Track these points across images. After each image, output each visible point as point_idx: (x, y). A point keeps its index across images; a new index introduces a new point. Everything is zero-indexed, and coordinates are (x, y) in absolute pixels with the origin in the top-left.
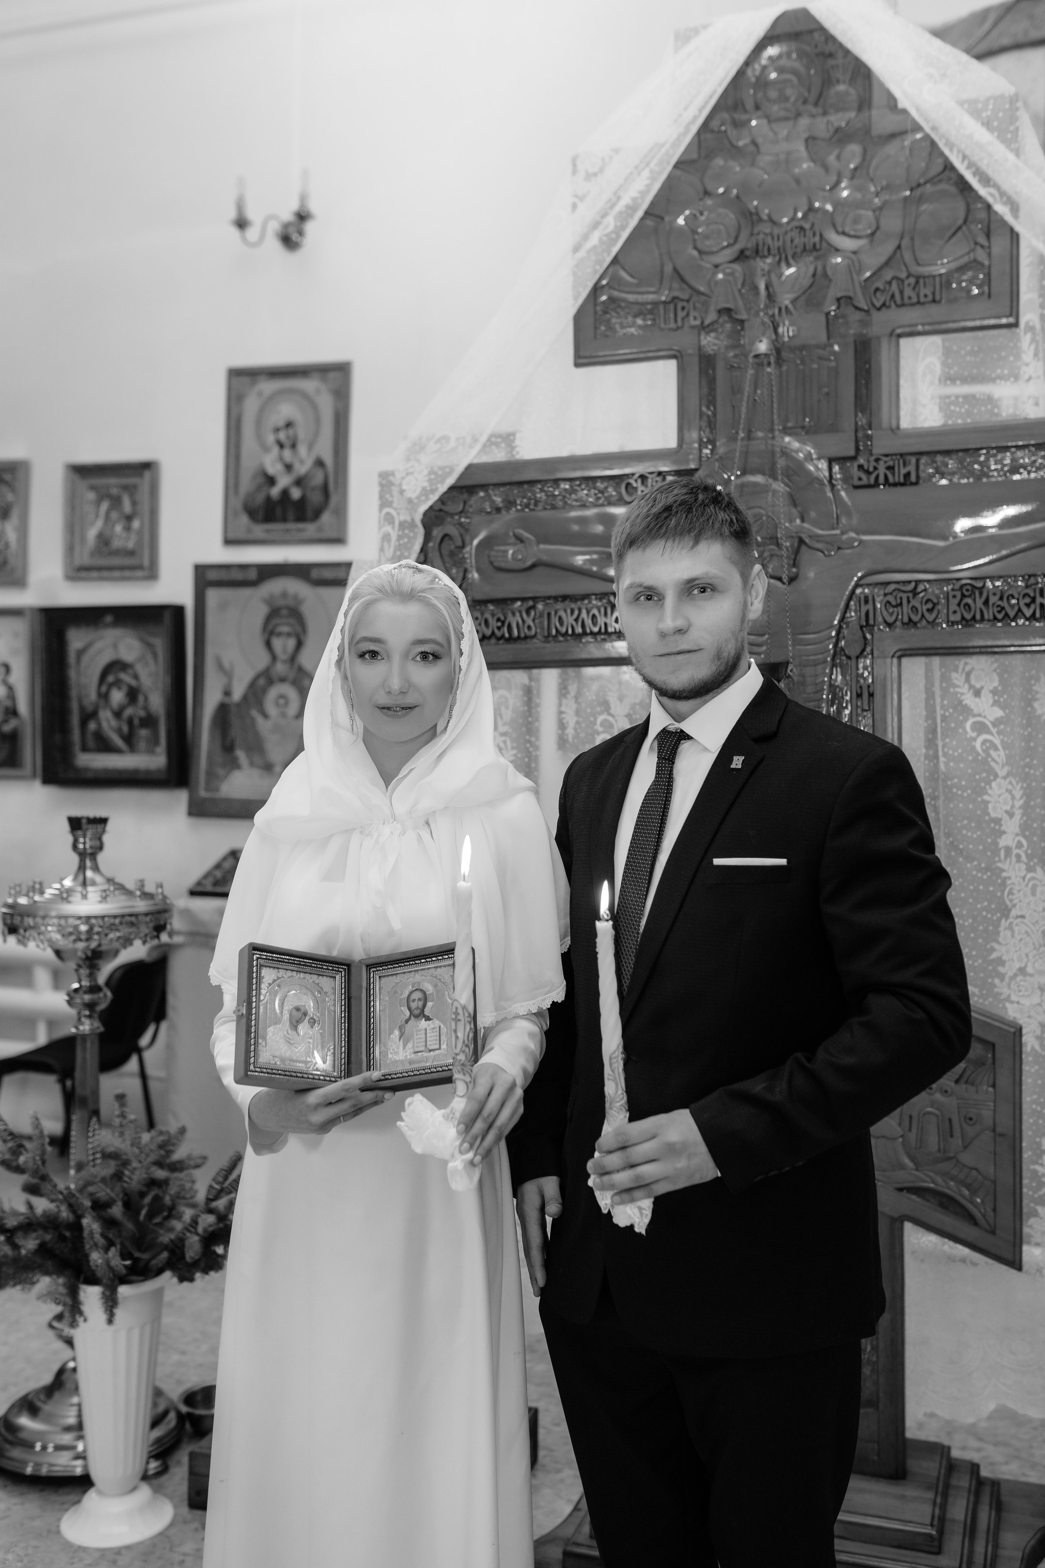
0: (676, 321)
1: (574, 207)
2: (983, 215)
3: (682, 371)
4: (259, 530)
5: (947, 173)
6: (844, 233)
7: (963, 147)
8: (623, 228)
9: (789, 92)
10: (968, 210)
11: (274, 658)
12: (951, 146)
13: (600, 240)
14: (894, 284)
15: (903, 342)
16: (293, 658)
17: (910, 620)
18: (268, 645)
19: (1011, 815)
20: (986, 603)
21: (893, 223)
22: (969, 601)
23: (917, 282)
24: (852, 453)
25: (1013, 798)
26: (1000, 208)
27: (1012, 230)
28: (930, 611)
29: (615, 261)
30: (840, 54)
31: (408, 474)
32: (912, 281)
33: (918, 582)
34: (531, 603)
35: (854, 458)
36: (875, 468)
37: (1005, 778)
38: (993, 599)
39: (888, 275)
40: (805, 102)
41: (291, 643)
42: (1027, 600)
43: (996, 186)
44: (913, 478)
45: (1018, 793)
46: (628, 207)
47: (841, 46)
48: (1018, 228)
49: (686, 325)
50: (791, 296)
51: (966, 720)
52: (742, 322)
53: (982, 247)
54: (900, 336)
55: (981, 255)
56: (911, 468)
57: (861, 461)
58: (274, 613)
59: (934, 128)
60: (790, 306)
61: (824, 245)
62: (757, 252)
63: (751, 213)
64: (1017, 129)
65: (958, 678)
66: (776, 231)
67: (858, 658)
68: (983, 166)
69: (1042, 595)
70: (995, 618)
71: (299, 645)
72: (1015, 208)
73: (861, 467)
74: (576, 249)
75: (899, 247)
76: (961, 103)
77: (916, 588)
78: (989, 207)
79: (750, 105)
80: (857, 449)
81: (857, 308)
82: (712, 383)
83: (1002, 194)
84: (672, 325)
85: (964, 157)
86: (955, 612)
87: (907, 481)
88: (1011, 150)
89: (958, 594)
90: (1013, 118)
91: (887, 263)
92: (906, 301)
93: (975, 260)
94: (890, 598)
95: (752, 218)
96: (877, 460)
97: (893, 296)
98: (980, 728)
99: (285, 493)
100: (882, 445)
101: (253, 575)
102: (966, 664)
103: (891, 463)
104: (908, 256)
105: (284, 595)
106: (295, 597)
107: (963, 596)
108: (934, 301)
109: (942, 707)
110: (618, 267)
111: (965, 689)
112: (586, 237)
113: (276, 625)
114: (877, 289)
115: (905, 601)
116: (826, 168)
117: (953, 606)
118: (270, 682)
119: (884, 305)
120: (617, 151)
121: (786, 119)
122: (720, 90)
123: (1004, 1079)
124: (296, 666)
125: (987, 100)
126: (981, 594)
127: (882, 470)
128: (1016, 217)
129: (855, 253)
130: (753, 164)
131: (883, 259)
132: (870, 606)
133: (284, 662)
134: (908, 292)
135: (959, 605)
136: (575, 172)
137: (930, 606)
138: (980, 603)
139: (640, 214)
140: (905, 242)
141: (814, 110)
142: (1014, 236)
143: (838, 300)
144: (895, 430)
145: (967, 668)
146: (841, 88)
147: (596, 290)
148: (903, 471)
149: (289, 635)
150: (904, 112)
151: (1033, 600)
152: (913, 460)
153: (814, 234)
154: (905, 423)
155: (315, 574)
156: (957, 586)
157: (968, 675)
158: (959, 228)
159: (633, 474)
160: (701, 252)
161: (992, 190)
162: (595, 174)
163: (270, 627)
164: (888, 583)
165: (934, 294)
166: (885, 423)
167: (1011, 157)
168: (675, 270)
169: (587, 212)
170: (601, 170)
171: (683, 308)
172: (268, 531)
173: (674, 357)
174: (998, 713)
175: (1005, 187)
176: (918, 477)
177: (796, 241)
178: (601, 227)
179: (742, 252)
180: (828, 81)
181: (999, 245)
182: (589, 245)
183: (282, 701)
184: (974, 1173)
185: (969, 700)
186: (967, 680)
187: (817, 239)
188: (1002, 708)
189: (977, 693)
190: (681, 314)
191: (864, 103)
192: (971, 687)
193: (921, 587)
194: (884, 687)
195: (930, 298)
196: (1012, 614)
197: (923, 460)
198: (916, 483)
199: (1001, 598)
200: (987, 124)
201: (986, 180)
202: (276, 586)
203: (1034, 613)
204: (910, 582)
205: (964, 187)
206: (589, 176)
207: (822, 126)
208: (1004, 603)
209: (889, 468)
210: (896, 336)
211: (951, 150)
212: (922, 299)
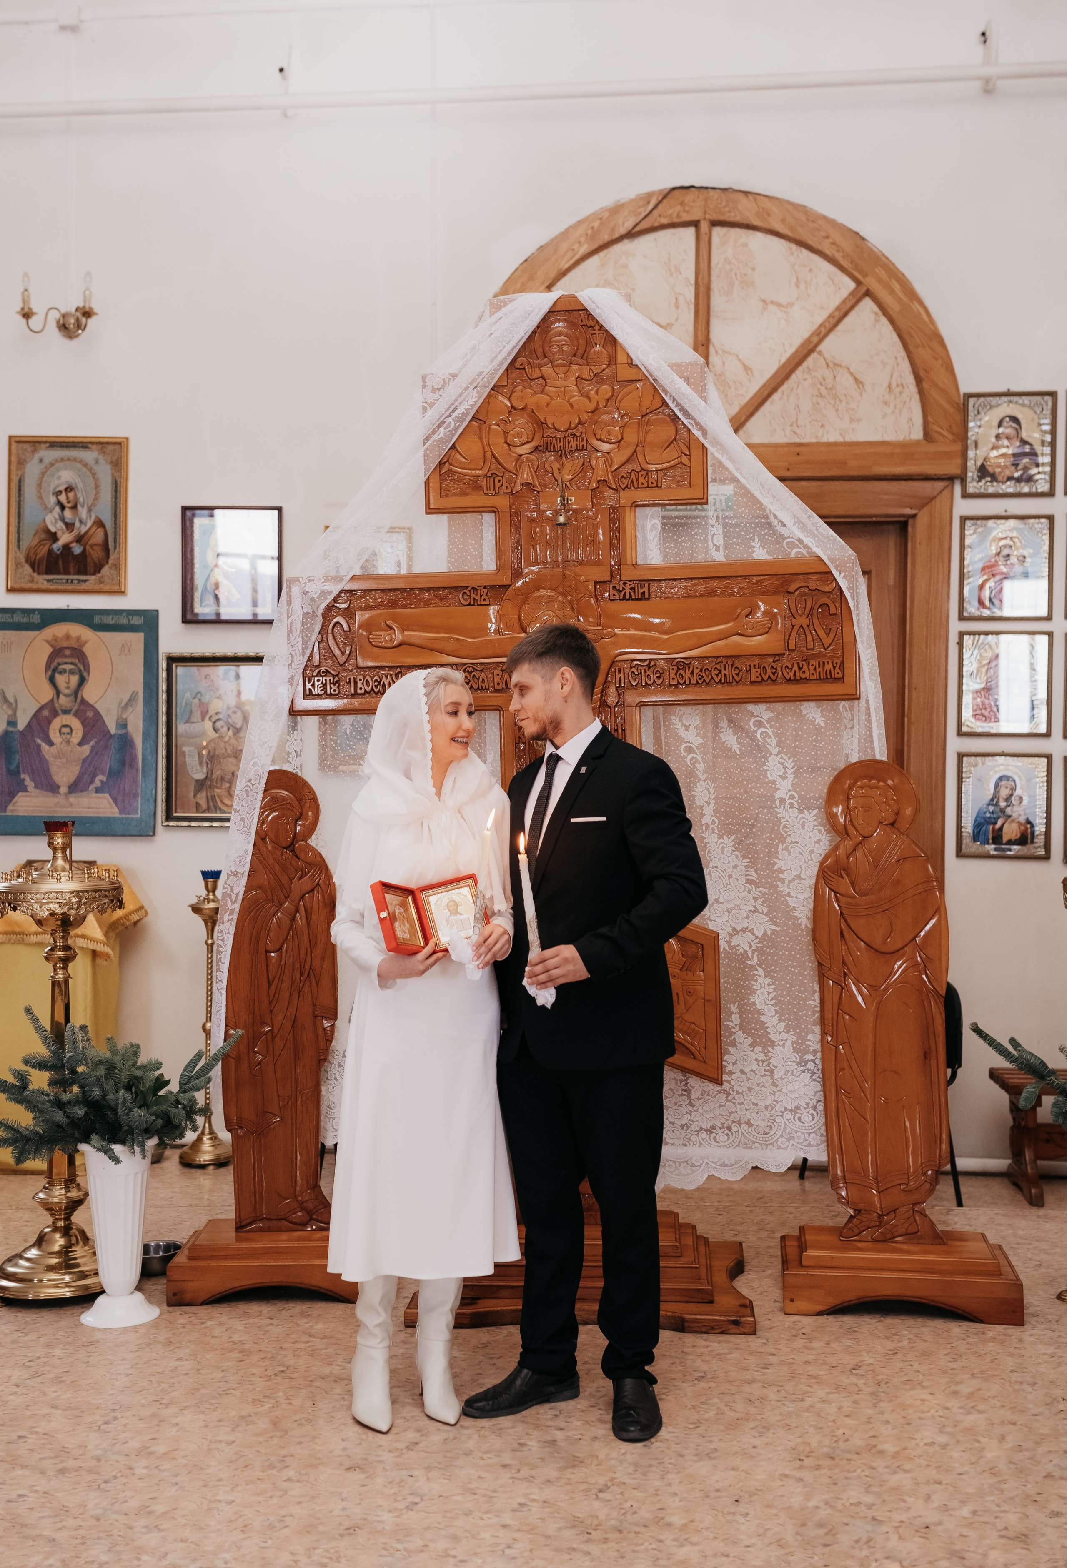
0: (494, 489)
1: (425, 410)
2: (686, 435)
3: (499, 520)
4: (41, 580)
5: (664, 408)
6: (600, 440)
7: (674, 395)
8: (459, 426)
9: (565, 348)
10: (677, 432)
11: (58, 693)
12: (666, 392)
13: (445, 434)
14: (633, 474)
15: (638, 509)
16: (76, 693)
17: (646, 683)
18: (52, 680)
19: (709, 804)
20: (692, 673)
21: (631, 437)
22: (681, 672)
23: (647, 474)
24: (609, 579)
25: (709, 793)
26: (695, 432)
27: (703, 445)
28: (658, 678)
29: (453, 447)
30: (597, 327)
31: (309, 581)
32: (644, 473)
33: (651, 660)
34: (398, 670)
35: (610, 581)
36: (624, 589)
37: (704, 781)
38: (696, 671)
39: (629, 467)
40: (574, 355)
41: (74, 679)
42: (717, 672)
43: (693, 419)
44: (647, 596)
45: (712, 790)
46: (463, 414)
47: (597, 322)
48: (707, 445)
49: (501, 492)
50: (569, 478)
51: (681, 745)
52: (538, 492)
53: (686, 455)
54: (636, 506)
55: (684, 459)
56: (646, 589)
57: (615, 582)
58: (57, 652)
59: (655, 380)
60: (568, 484)
61: (589, 446)
62: (547, 448)
63: (542, 423)
64: (705, 385)
65: (675, 719)
66: (559, 435)
67: (615, 707)
68: (687, 407)
69: (725, 669)
70: (698, 683)
71: (82, 681)
72: (704, 432)
73: (614, 587)
74: (427, 439)
75: (635, 451)
76: (671, 365)
77: (649, 664)
78: (689, 430)
79: (540, 354)
80: (612, 576)
81: (611, 488)
82: (518, 528)
83: (697, 424)
84: (492, 491)
85: (674, 400)
86: (673, 679)
87: (643, 597)
88: (702, 398)
89: (675, 667)
90: (703, 378)
91: (627, 461)
92: (641, 486)
93: (681, 463)
94: (633, 670)
95: (541, 424)
96: (624, 584)
97: (632, 482)
98: (690, 750)
99: (66, 547)
100: (628, 574)
101: (37, 619)
102: (680, 710)
103: (633, 586)
104: (641, 458)
105: (68, 637)
106: (78, 639)
107: (679, 669)
108: (657, 486)
109: (665, 738)
110: (454, 452)
111: (679, 726)
112: (434, 432)
113: (59, 664)
114: (623, 477)
115: (643, 672)
116: (589, 399)
117: (673, 676)
118: (55, 714)
119: (627, 487)
120: (454, 376)
121: (564, 365)
122: (521, 343)
123: (709, 967)
124: (79, 700)
125: (688, 365)
126: (689, 668)
127: (627, 590)
128: (706, 439)
129: (608, 453)
130: (542, 392)
131: (625, 458)
132: (622, 675)
133: (67, 696)
134: (641, 480)
135: (676, 674)
136: (424, 387)
137: (658, 675)
138: (688, 673)
139: (470, 418)
140: (639, 449)
141: (581, 361)
142: (704, 449)
143: (599, 481)
144: (635, 565)
145: (681, 713)
146: (598, 348)
147: (441, 464)
148: (641, 591)
149: (72, 672)
150: (637, 367)
151: (720, 672)
152: (646, 585)
153: (583, 440)
154: (640, 562)
155: (96, 620)
156: (674, 663)
157: (681, 717)
158: (672, 442)
159: (468, 587)
160: (509, 445)
161: (690, 421)
162: (439, 389)
163: (55, 664)
164: (633, 660)
165: (657, 482)
166: (629, 562)
167: (703, 403)
168: (493, 455)
169: (433, 414)
170: (443, 387)
171: (499, 481)
172: (49, 581)
173: (494, 512)
174: (701, 741)
175: (698, 420)
176: (649, 595)
177: (572, 443)
178: (445, 425)
179: (537, 448)
180: (589, 344)
181: (695, 454)
182: (435, 437)
183: (64, 730)
184: (693, 1026)
185: (682, 733)
186: (681, 721)
187: (585, 443)
188: (703, 738)
189: (687, 728)
190: (497, 485)
191: (612, 360)
192: (684, 725)
193: (652, 663)
194: (632, 725)
195: (655, 485)
196: (707, 681)
197: (652, 584)
198: (648, 599)
199: (701, 671)
200: (687, 380)
201: (688, 415)
202: (59, 630)
203: (721, 680)
204: (646, 660)
205: (675, 419)
206: (434, 390)
207: (586, 372)
208: (703, 674)
209: (631, 589)
210: (635, 505)
211: (666, 394)
212: (650, 485)
